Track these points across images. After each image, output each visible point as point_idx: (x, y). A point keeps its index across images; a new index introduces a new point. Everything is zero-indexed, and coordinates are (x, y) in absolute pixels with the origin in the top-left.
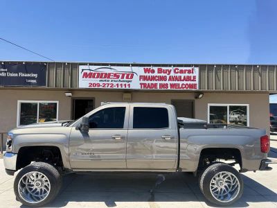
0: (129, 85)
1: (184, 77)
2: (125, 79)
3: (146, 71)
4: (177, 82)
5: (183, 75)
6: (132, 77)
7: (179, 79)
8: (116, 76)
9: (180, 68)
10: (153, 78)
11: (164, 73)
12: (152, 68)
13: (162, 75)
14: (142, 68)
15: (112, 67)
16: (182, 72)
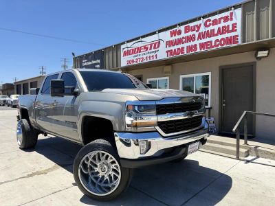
0: (156, 56)
1: (219, 28)
2: (153, 50)
3: (173, 34)
4: (208, 39)
5: (216, 27)
6: (159, 46)
7: (212, 34)
8: (146, 48)
9: (212, 18)
10: (180, 41)
11: (192, 31)
12: (178, 28)
13: (190, 33)
14: (168, 33)
15: (143, 39)
16: (215, 22)
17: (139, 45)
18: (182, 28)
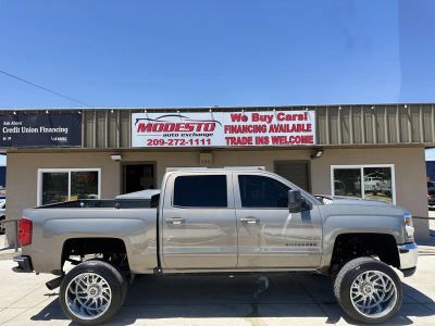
0: (209, 140)
1: (294, 126)
3: (234, 118)
4: (281, 134)
5: (291, 123)
6: (213, 129)
7: (285, 129)
8: (189, 127)
9: (287, 113)
10: (246, 129)
11: (262, 120)
12: (243, 113)
13: (260, 123)
14: (228, 114)
15: (182, 114)
16: (289, 118)
17: (175, 120)
18: (249, 114)
